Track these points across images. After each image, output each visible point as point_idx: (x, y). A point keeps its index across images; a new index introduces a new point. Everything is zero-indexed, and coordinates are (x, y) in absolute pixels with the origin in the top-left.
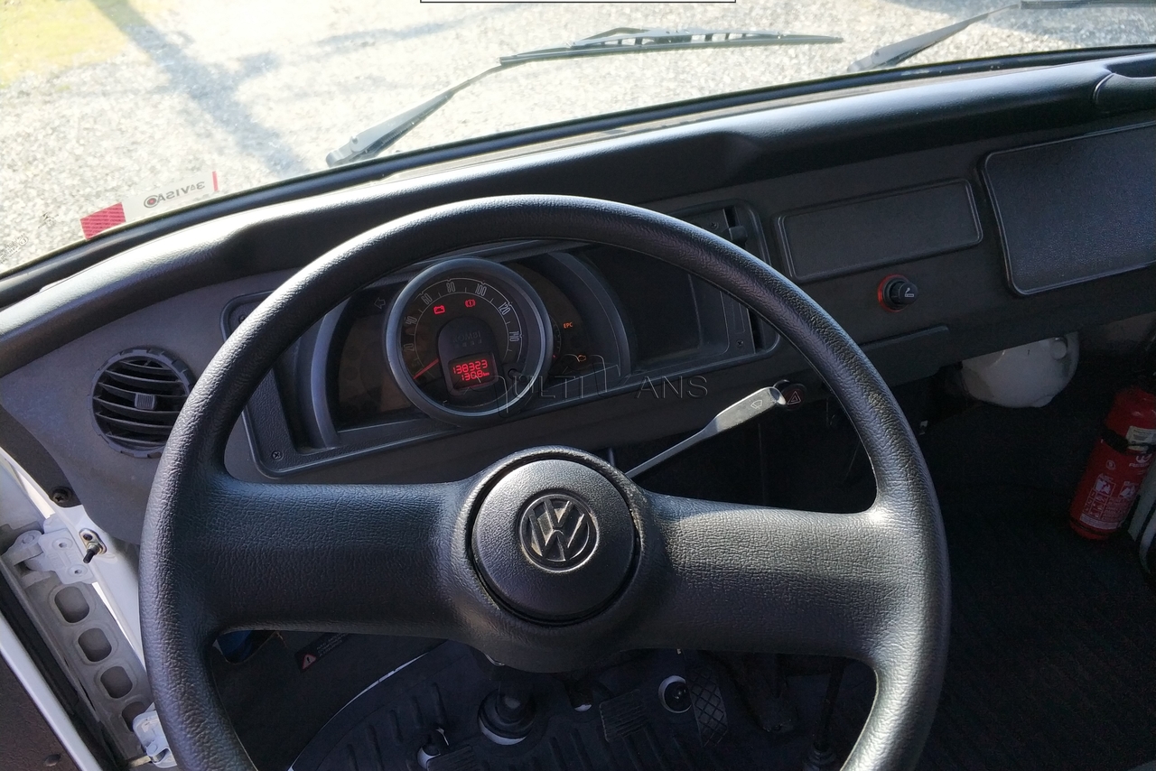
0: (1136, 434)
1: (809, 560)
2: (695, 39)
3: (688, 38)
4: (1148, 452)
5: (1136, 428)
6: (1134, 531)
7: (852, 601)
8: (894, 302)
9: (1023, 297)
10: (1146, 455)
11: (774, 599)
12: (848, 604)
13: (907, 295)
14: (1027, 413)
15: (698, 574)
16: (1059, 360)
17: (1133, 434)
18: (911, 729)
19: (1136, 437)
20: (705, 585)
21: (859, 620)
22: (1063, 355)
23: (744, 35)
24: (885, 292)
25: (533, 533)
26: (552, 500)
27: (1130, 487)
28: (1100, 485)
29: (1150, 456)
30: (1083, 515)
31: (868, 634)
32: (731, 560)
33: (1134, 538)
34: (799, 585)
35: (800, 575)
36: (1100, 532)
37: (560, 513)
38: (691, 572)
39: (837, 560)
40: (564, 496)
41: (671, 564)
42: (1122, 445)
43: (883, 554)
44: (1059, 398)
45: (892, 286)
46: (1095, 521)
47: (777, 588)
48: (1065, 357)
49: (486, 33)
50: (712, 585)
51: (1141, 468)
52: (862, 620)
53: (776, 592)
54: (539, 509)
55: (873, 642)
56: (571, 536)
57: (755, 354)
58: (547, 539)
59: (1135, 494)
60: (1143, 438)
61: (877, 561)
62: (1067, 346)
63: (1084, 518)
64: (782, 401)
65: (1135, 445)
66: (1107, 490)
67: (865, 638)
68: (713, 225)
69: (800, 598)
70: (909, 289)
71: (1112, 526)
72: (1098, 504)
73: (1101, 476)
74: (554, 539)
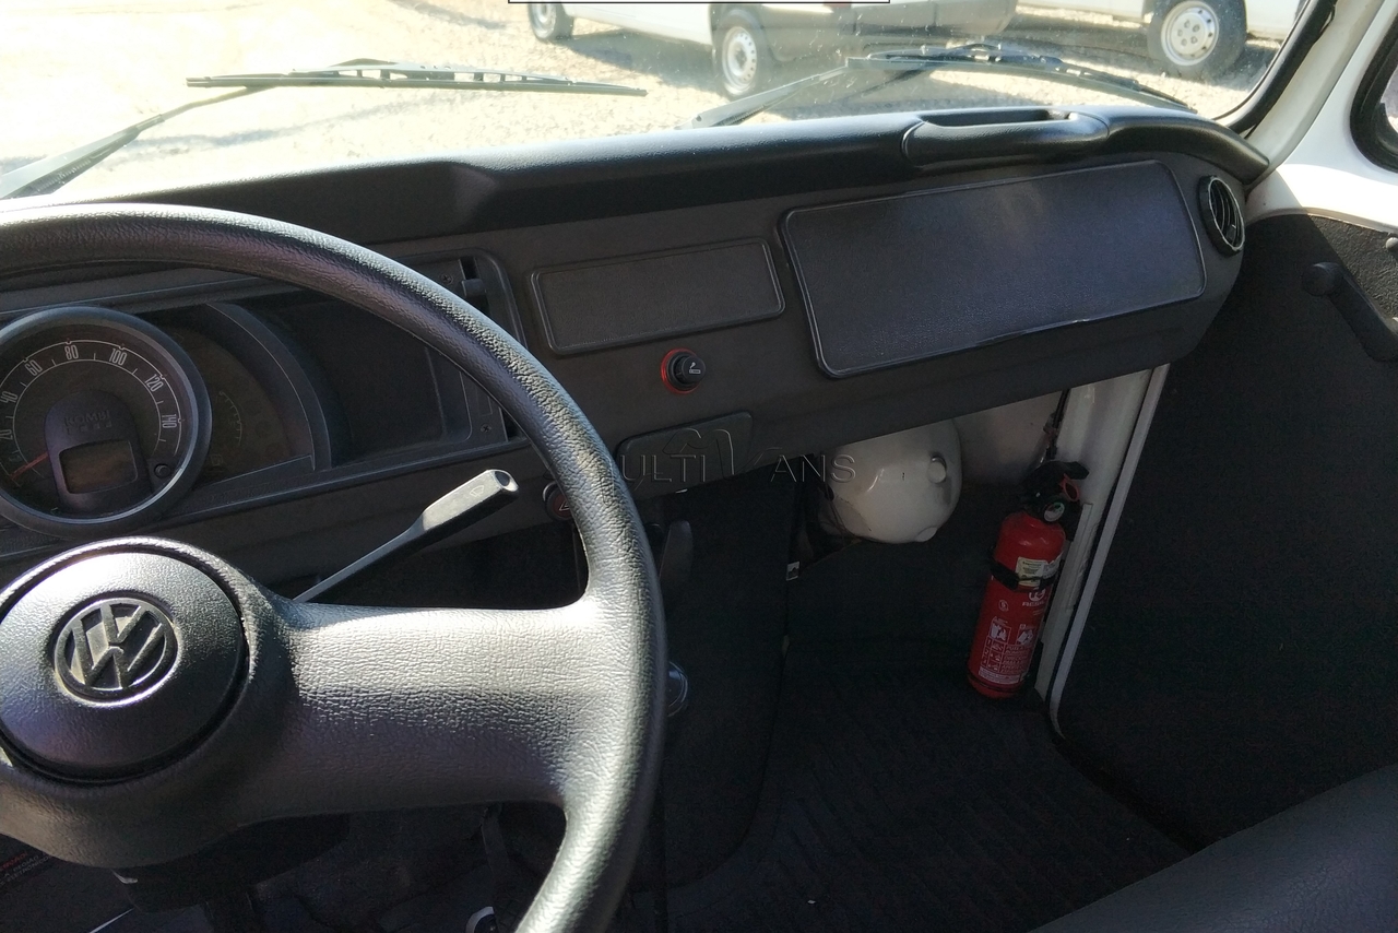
0: (1027, 566)
1: (486, 669)
2: (459, 78)
3: (451, 75)
4: (1041, 587)
5: (1025, 560)
6: (1041, 685)
7: (538, 720)
8: (682, 382)
9: (836, 379)
10: (1040, 590)
11: (436, 727)
12: (532, 724)
13: (691, 371)
14: (910, 548)
15: (334, 701)
16: (939, 485)
17: (1023, 566)
18: (594, 884)
19: (1027, 570)
20: (344, 715)
21: (547, 745)
22: (942, 478)
23: (524, 78)
24: (669, 371)
25: (76, 652)
26: (114, 607)
27: (1027, 631)
28: (996, 631)
29: (1044, 591)
30: (981, 668)
31: (558, 762)
32: (382, 679)
33: (1044, 698)
34: (470, 704)
35: (472, 691)
36: (998, 688)
37: (124, 623)
38: (325, 700)
39: (523, 667)
40: (133, 601)
41: (298, 689)
42: (1011, 580)
43: (584, 653)
44: (943, 531)
45: (676, 363)
46: (995, 674)
47: (441, 711)
48: (945, 480)
49: (332, 141)
50: (353, 715)
51: (1036, 608)
52: (550, 744)
53: (439, 717)
54: (92, 619)
55: (563, 774)
56: (135, 654)
57: (507, 443)
58: (97, 659)
59: (1035, 637)
60: (1034, 572)
61: (575, 663)
62: (945, 467)
63: (984, 673)
64: (512, 487)
65: (1026, 579)
66: (1003, 636)
67: (554, 770)
68: (446, 279)
69: (470, 721)
70: (694, 364)
71: (1013, 681)
72: (995, 654)
73: (995, 619)
74: (108, 663)
